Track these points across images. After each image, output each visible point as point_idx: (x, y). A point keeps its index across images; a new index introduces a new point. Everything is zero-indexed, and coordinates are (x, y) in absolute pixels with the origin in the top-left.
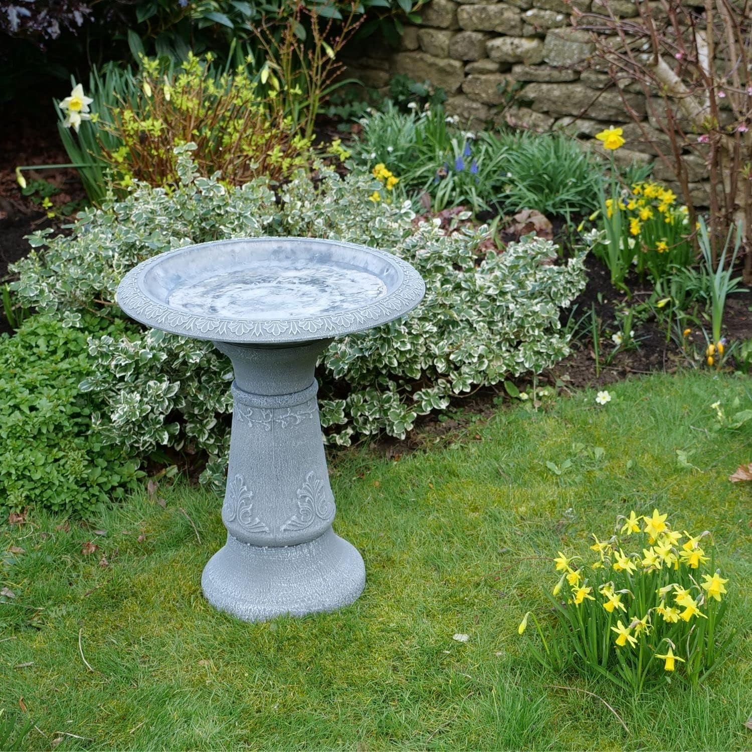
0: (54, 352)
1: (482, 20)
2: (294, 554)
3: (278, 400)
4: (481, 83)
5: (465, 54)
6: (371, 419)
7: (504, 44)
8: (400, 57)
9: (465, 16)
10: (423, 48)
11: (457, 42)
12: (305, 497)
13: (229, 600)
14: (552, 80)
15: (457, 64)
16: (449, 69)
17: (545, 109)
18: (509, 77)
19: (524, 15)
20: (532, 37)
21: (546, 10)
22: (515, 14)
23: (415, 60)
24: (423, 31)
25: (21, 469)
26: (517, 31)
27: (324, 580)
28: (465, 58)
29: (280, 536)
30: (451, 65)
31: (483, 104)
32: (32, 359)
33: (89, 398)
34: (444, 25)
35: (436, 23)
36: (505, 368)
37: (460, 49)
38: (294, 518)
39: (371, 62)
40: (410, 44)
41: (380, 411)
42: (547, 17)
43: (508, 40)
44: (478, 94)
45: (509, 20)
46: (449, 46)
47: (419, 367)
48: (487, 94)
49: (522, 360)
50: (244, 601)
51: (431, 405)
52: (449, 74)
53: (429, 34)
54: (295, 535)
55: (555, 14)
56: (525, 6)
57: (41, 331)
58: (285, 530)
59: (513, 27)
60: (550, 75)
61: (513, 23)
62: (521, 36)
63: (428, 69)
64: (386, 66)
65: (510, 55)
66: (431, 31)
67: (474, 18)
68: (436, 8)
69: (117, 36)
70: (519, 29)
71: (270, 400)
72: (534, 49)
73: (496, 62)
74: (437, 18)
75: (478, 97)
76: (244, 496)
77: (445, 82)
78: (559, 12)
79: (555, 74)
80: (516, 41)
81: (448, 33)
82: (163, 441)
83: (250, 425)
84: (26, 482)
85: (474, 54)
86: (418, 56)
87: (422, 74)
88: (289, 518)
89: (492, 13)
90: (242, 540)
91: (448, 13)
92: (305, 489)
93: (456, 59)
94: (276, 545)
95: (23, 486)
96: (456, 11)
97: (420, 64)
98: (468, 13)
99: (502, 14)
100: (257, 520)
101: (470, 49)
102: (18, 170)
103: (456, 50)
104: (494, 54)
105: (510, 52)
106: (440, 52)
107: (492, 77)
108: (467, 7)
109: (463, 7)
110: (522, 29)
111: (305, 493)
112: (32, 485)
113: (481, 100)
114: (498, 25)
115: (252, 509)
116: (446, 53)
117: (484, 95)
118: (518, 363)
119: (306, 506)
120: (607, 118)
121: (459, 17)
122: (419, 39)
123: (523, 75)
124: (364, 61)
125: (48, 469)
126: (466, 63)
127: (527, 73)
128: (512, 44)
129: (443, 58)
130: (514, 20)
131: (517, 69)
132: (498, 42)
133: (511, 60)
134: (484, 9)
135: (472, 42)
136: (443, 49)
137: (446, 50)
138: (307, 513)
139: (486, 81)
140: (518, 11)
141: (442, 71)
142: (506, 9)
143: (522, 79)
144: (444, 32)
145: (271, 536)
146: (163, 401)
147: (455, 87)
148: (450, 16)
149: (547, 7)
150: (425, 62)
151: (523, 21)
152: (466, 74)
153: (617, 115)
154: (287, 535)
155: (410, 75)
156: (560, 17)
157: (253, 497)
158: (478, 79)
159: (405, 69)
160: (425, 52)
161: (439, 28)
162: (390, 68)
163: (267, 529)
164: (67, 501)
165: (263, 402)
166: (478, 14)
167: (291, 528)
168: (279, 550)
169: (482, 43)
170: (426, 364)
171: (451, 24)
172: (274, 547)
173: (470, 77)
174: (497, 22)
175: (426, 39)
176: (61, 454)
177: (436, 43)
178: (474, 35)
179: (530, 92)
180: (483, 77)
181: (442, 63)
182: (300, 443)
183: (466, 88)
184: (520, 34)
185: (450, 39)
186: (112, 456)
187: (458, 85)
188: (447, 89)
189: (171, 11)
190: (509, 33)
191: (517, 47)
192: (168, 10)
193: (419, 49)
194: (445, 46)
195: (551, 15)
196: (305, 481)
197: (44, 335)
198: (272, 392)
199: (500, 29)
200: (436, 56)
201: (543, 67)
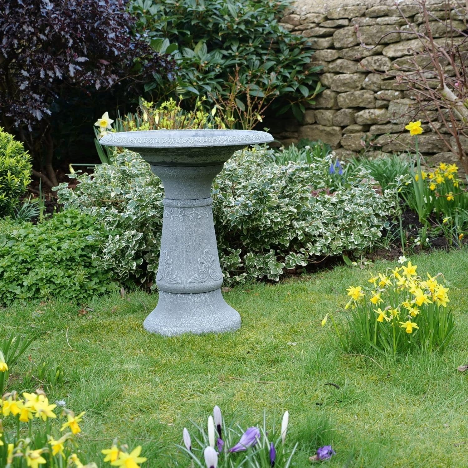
0: (75, 226)
1: (351, 101)
2: (195, 299)
3: (188, 202)
4: (352, 138)
5: (342, 122)
6: (258, 267)
7: (365, 113)
8: (304, 129)
9: (342, 99)
10: (318, 122)
11: (337, 116)
12: (203, 263)
13: (157, 327)
14: (394, 131)
15: (337, 129)
16: (332, 132)
17: (390, 150)
18: (368, 134)
19: (376, 95)
20: (381, 107)
21: (389, 90)
22: (371, 94)
23: (313, 129)
24: (317, 111)
25: (49, 277)
26: (372, 105)
27: (214, 317)
28: (342, 125)
29: (188, 286)
30: (333, 130)
31: (353, 151)
32: (62, 228)
33: (92, 248)
34: (329, 106)
35: (324, 106)
36: (342, 244)
37: (339, 119)
38: (196, 275)
39: (287, 134)
40: (309, 120)
41: (263, 264)
42: (389, 94)
43: (367, 111)
44: (350, 145)
45: (367, 98)
46: (332, 119)
47: (288, 238)
48: (356, 145)
49: (353, 240)
50: (165, 326)
51: (295, 263)
52: (332, 135)
53: (320, 112)
54: (196, 286)
55: (394, 91)
56: (376, 89)
57: (69, 215)
58: (190, 282)
59: (370, 102)
60: (392, 128)
61: (369, 100)
62: (375, 108)
63: (320, 134)
64: (296, 135)
65: (368, 119)
66: (322, 111)
67: (347, 100)
68: (324, 96)
69: (134, 101)
70: (373, 104)
71: (183, 202)
72: (382, 114)
73: (360, 125)
74: (325, 103)
75: (350, 147)
76: (168, 262)
77: (330, 140)
78: (396, 90)
79: (395, 127)
80: (372, 111)
81: (333, 111)
82: (133, 267)
83: (172, 218)
84: (52, 285)
85: (347, 122)
86: (314, 126)
87: (317, 137)
88: (193, 275)
89: (357, 96)
90: (166, 291)
91: (331, 99)
92: (203, 258)
93: (337, 126)
94: (185, 293)
95: (49, 287)
96: (336, 97)
97: (316, 131)
98: (343, 97)
99: (363, 95)
100: (175, 276)
101: (344, 119)
102: (70, 165)
103: (337, 121)
104: (359, 120)
105: (368, 117)
106: (328, 123)
107: (358, 134)
108: (343, 94)
109: (340, 94)
110: (375, 104)
111: (203, 261)
112: (54, 287)
113: (352, 149)
114: (361, 102)
115: (172, 270)
116: (331, 123)
117: (353, 145)
118: (350, 242)
119: (203, 269)
120: (427, 151)
121: (338, 101)
122: (315, 116)
123: (376, 131)
124: (284, 134)
125: (65, 279)
126: (343, 127)
127: (379, 129)
128: (369, 112)
129: (329, 127)
130: (370, 98)
131: (373, 128)
132: (361, 113)
133: (369, 122)
134: (352, 93)
135: (345, 114)
136: (329, 121)
137: (331, 121)
138: (203, 273)
139: (354, 137)
140: (373, 93)
141: (329, 134)
142: (366, 92)
143: (376, 133)
144: (329, 111)
145: (182, 286)
146: (132, 241)
147: (336, 143)
148: (333, 101)
149: (389, 88)
150: (319, 129)
151: (376, 99)
152: (343, 134)
153: (433, 148)
154: (192, 285)
155: (310, 139)
156: (397, 93)
157: (172, 262)
158: (350, 136)
159: (307, 136)
160: (318, 124)
161: (327, 109)
162: (299, 136)
163: (180, 281)
164: (74, 296)
165: (179, 204)
166: (349, 97)
167: (194, 281)
168: (187, 295)
169: (352, 114)
170: (292, 236)
171: (334, 105)
172: (184, 294)
173: (345, 135)
174: (361, 100)
175: (319, 116)
176: (73, 272)
177: (325, 118)
178: (347, 110)
179: (381, 141)
180: (353, 135)
181: (328, 129)
182: (200, 230)
183: (343, 143)
184: (374, 106)
185: (333, 115)
186: (102, 278)
187: (338, 141)
188: (332, 145)
189: (165, 88)
190: (367, 107)
191: (372, 114)
192: (163, 87)
193: (316, 123)
194: (330, 119)
195: (391, 93)
196: (203, 254)
197: (70, 217)
198: (184, 198)
199: (362, 105)
200: (325, 126)
201: (388, 125)
